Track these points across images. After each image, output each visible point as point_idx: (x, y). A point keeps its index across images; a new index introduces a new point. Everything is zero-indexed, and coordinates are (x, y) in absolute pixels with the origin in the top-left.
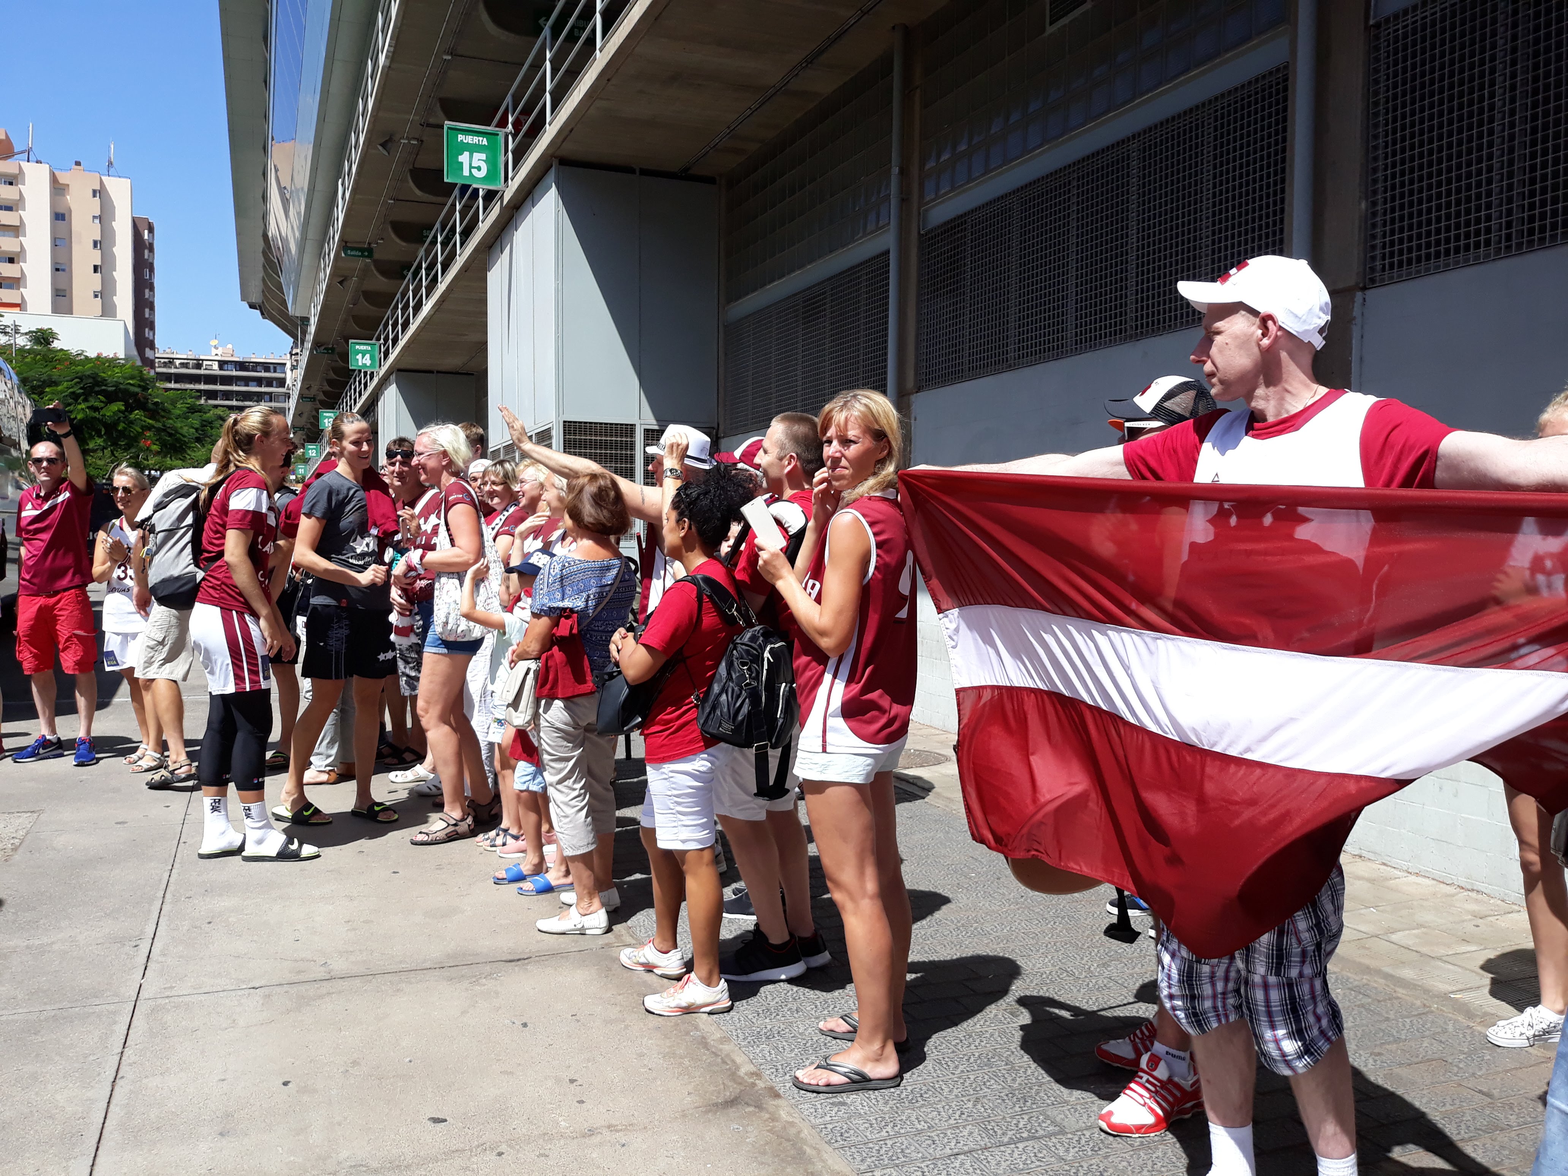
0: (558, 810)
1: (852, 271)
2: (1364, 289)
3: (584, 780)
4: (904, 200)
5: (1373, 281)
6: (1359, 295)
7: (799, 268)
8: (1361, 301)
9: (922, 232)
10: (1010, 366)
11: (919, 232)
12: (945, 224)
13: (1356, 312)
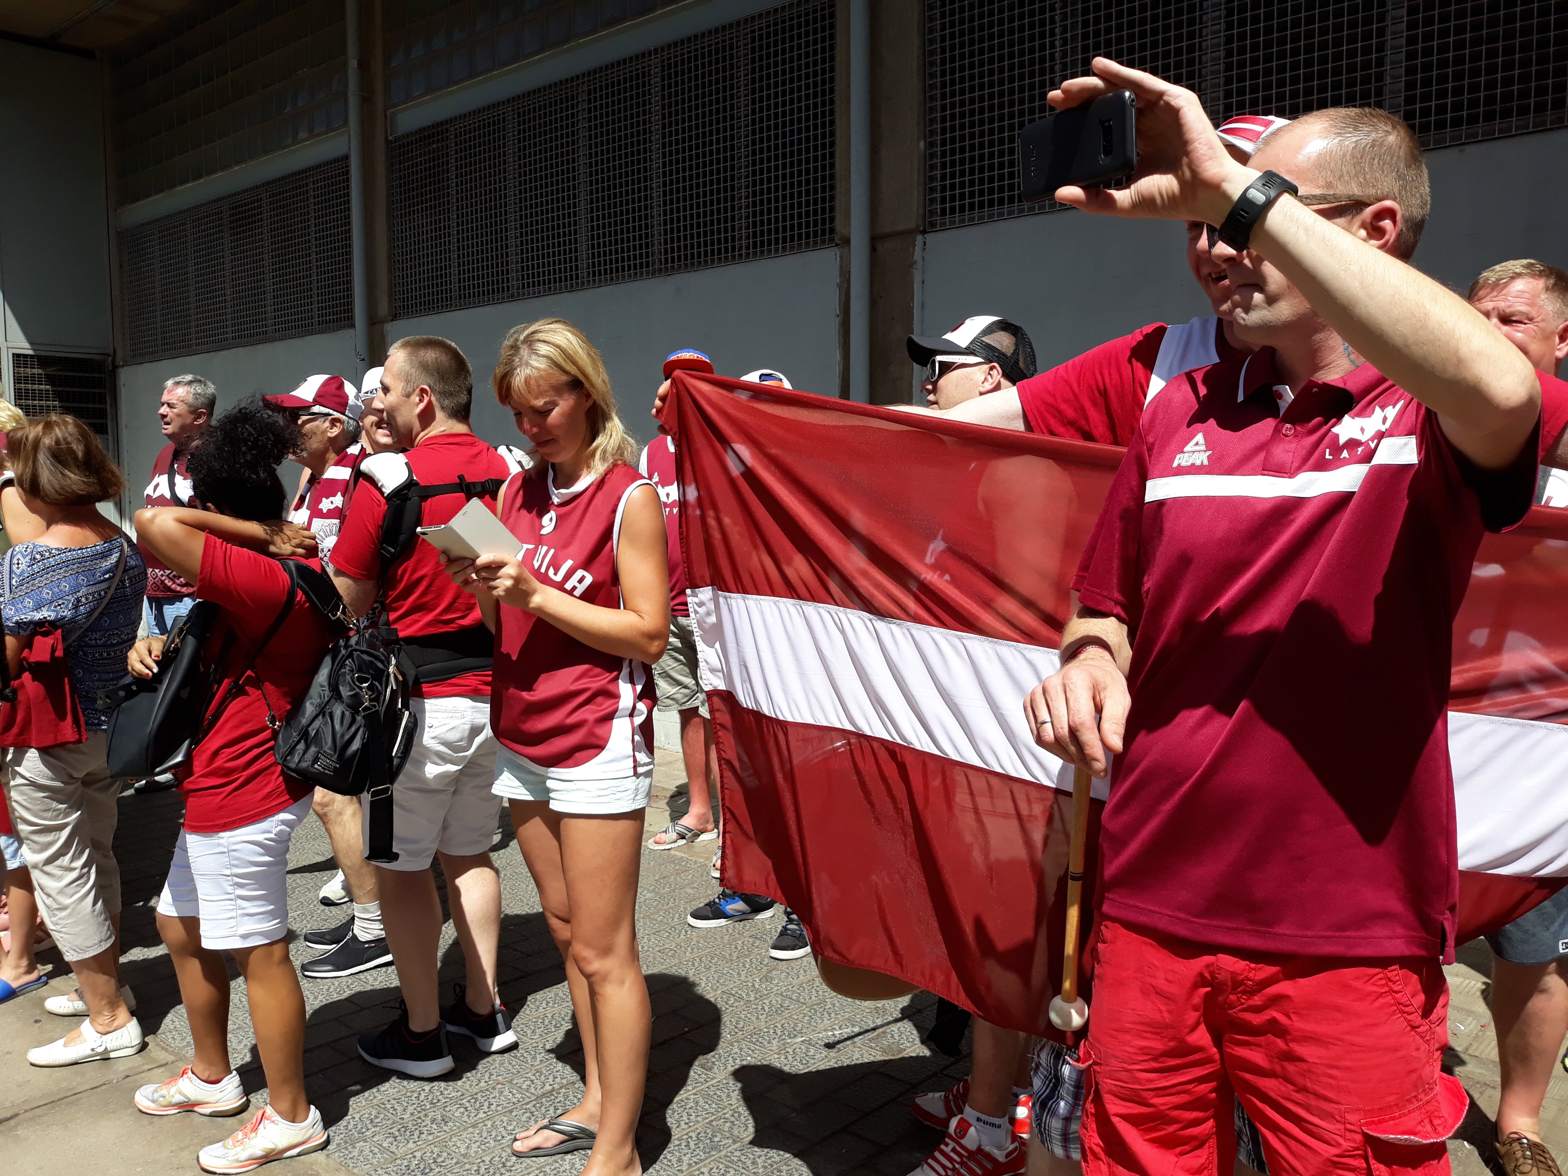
0: (49, 901)
1: (299, 177)
2: (924, 232)
3: (87, 852)
4: (366, 99)
5: (932, 225)
6: (920, 238)
7: (223, 169)
8: (921, 244)
9: (390, 138)
10: (513, 296)
11: (386, 138)
12: (421, 130)
13: (917, 255)
